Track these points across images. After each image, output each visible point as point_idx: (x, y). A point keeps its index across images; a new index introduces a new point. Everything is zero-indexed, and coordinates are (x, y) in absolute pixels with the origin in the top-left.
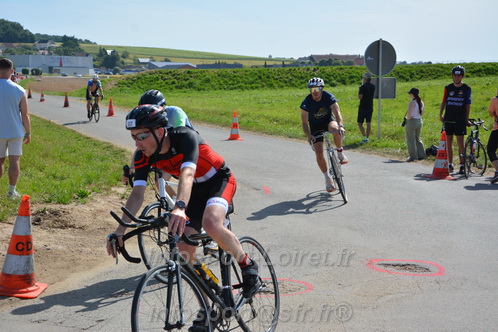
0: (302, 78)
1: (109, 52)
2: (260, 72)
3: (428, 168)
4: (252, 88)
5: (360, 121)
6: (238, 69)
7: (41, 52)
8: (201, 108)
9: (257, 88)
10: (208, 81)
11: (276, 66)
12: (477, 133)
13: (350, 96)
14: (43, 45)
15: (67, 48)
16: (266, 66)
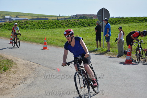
0: (72, 24)
2: (55, 21)
3: (123, 59)
4: (52, 28)
5: (97, 40)
6: (46, 20)
8: (31, 36)
9: (54, 28)
10: (34, 25)
11: (62, 19)
12: (141, 45)
13: (92, 31)
16: (58, 19)
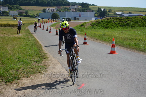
1: (102, 9)
7: (72, 10)
14: (73, 7)
15: (83, 8)
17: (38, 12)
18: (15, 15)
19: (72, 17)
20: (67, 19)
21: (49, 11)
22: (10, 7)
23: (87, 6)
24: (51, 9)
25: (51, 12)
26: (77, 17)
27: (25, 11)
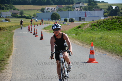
1: (114, 7)
7: (76, 9)
14: (77, 5)
15: (90, 6)
17: (35, 12)
18: (7, 16)
19: (76, 18)
20: (69, 19)
21: (48, 11)
22: (2, 7)
23: (95, 4)
24: (51, 8)
25: (51, 12)
26: (82, 18)
27: (19, 11)
